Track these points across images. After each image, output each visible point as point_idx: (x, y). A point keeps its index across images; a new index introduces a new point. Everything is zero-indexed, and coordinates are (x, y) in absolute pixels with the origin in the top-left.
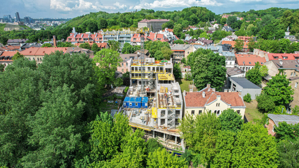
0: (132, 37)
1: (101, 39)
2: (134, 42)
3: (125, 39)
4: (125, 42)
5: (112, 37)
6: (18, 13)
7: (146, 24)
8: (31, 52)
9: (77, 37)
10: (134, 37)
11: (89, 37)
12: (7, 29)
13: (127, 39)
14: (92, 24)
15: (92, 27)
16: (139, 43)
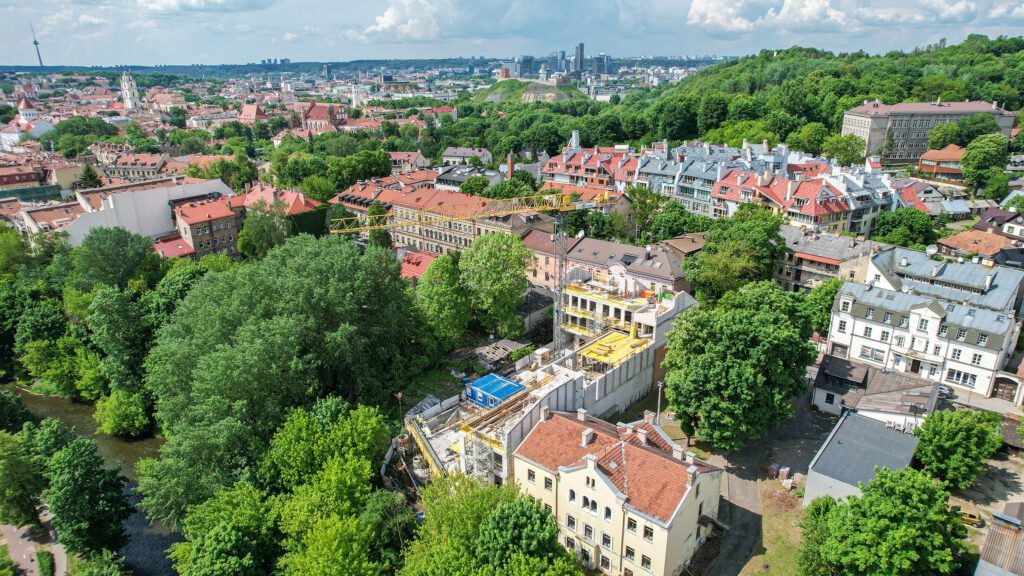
0: (718, 180)
1: (631, 173)
2: (719, 200)
3: (697, 185)
4: (696, 193)
5: (663, 172)
6: (582, 45)
7: (870, 120)
8: (418, 200)
9: (571, 163)
10: (726, 183)
11: (598, 166)
12: (529, 98)
13: (703, 185)
14: (674, 111)
15: (671, 122)
16: (734, 204)
